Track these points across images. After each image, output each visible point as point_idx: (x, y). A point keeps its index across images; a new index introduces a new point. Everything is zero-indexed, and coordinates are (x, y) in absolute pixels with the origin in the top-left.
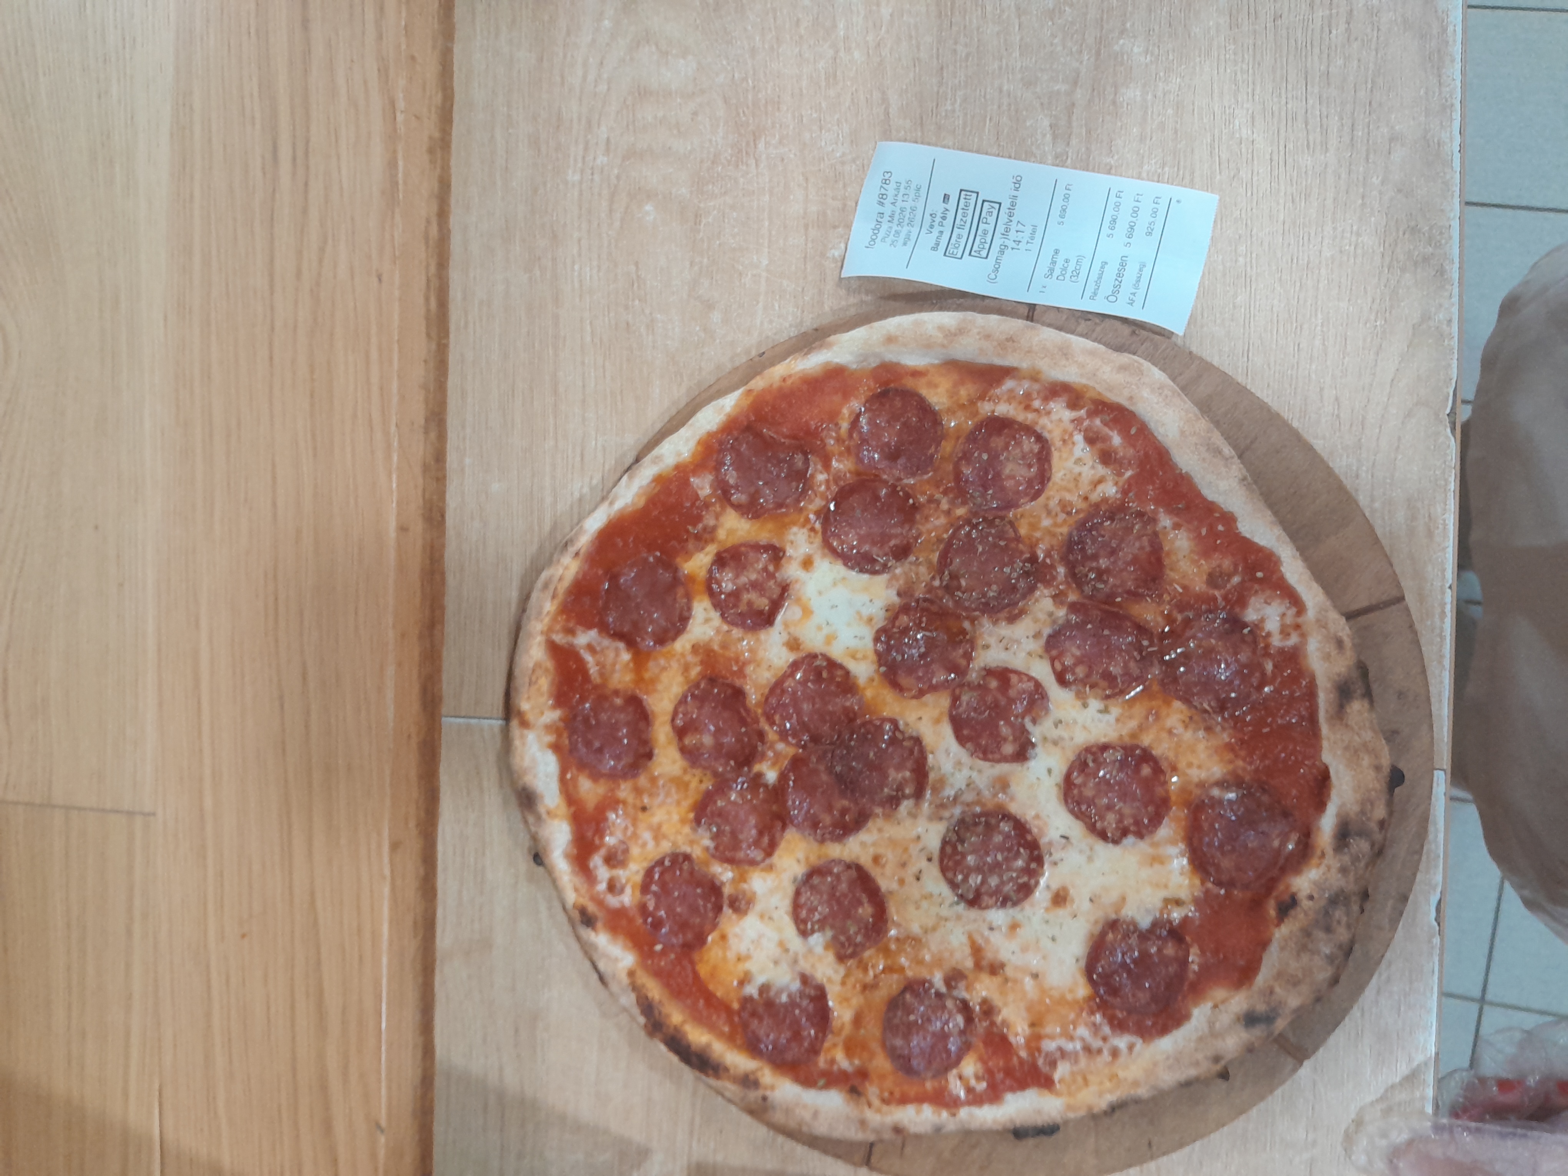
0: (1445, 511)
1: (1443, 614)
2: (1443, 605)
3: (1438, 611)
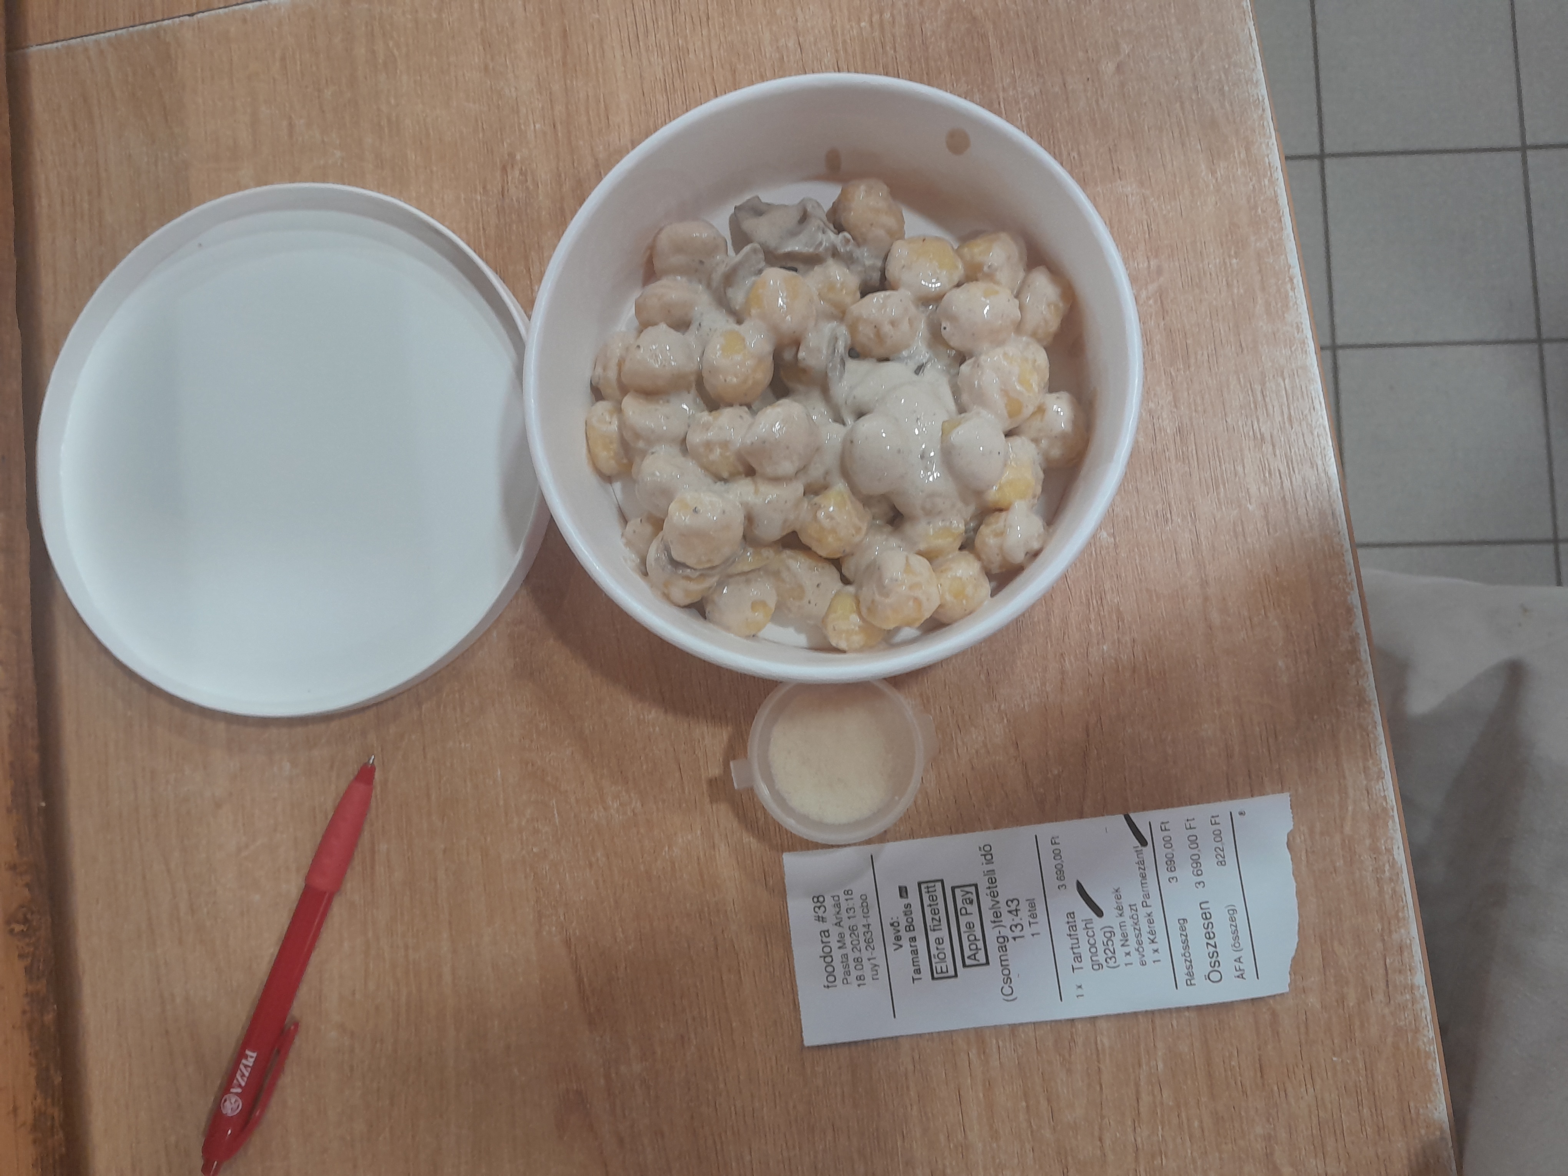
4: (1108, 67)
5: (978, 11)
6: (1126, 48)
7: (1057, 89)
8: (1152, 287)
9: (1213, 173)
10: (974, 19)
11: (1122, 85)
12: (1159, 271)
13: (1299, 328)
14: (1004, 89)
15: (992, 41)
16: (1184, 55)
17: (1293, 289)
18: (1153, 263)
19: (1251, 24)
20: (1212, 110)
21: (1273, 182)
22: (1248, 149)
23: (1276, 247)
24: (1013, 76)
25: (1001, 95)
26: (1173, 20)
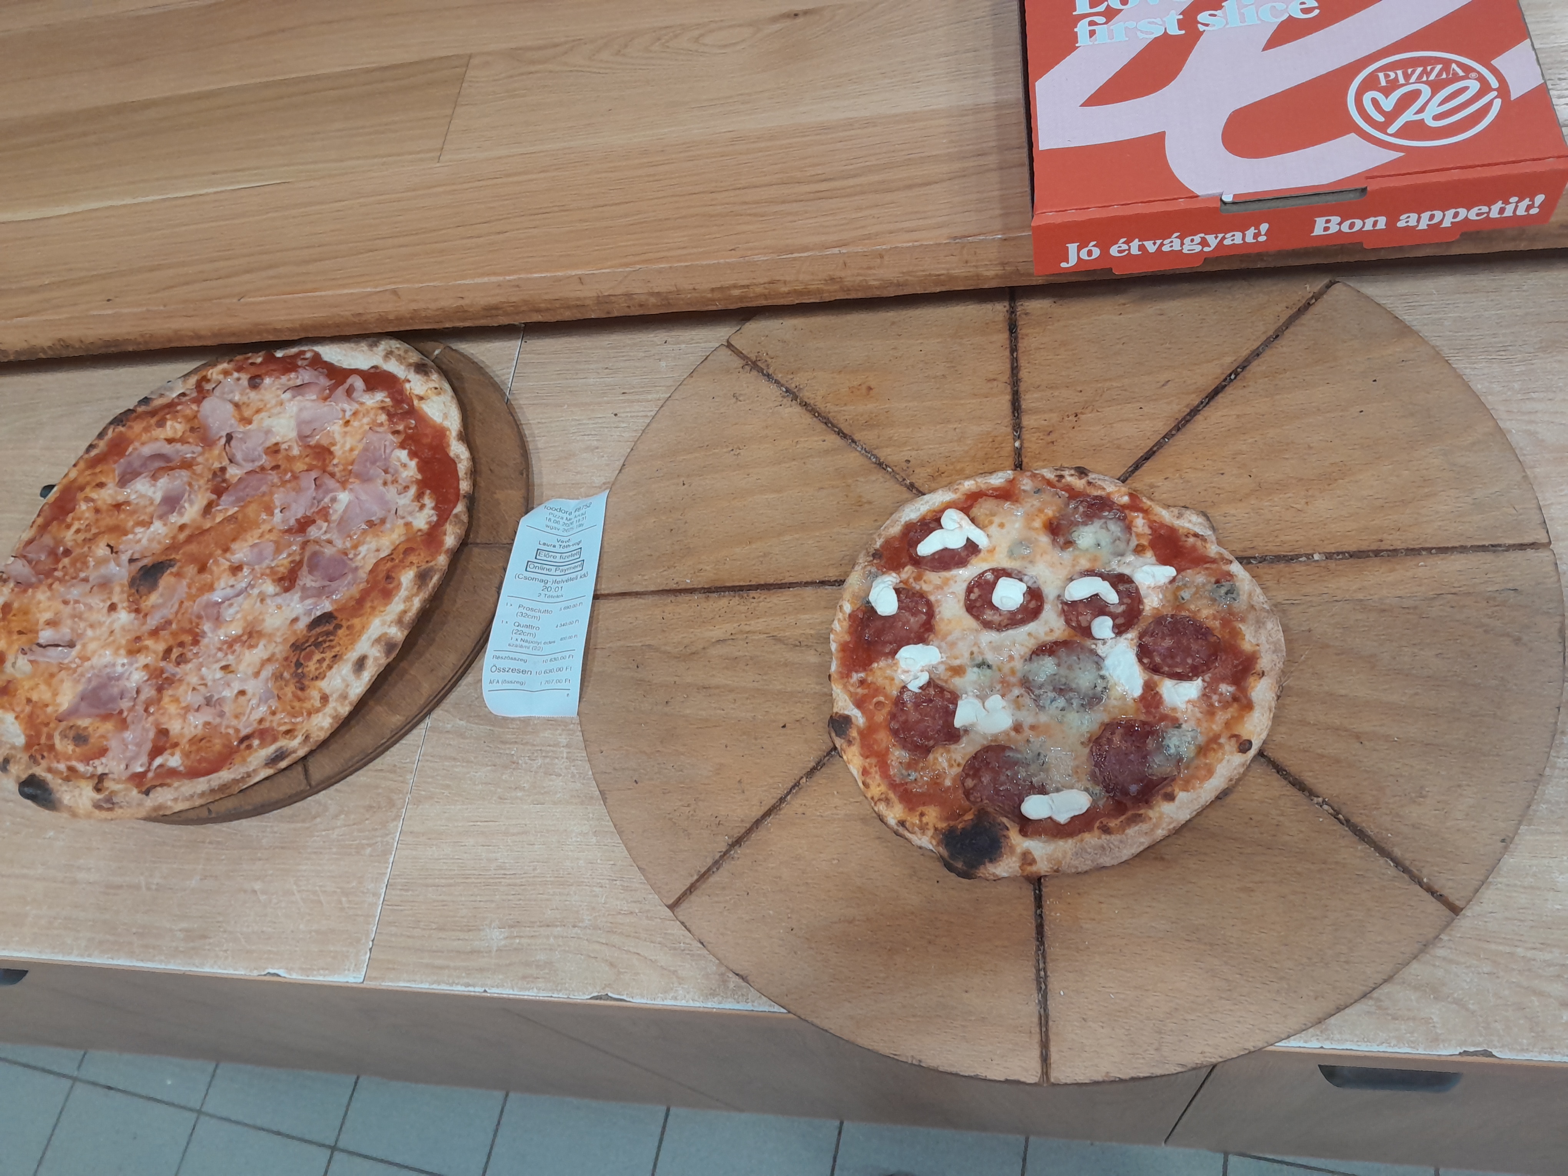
0: (539, 989)
1: (468, 985)
2: (474, 986)
3: (471, 982)
4: (258, 886)
5: (318, 820)
6: (263, 898)
7: (259, 855)
8: (143, 883)
9: (180, 930)
10: (315, 818)
11: (245, 891)
12: (148, 889)
13: (89, 956)
14: (271, 826)
15: (299, 825)
16: (245, 929)
17: (108, 958)
18: (154, 887)
19: (243, 973)
20: (210, 938)
21: (161, 962)
22: (182, 952)
23: (131, 954)
24: (276, 833)
25: (270, 824)
26: (264, 929)
